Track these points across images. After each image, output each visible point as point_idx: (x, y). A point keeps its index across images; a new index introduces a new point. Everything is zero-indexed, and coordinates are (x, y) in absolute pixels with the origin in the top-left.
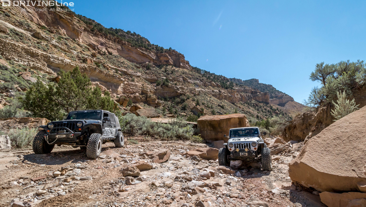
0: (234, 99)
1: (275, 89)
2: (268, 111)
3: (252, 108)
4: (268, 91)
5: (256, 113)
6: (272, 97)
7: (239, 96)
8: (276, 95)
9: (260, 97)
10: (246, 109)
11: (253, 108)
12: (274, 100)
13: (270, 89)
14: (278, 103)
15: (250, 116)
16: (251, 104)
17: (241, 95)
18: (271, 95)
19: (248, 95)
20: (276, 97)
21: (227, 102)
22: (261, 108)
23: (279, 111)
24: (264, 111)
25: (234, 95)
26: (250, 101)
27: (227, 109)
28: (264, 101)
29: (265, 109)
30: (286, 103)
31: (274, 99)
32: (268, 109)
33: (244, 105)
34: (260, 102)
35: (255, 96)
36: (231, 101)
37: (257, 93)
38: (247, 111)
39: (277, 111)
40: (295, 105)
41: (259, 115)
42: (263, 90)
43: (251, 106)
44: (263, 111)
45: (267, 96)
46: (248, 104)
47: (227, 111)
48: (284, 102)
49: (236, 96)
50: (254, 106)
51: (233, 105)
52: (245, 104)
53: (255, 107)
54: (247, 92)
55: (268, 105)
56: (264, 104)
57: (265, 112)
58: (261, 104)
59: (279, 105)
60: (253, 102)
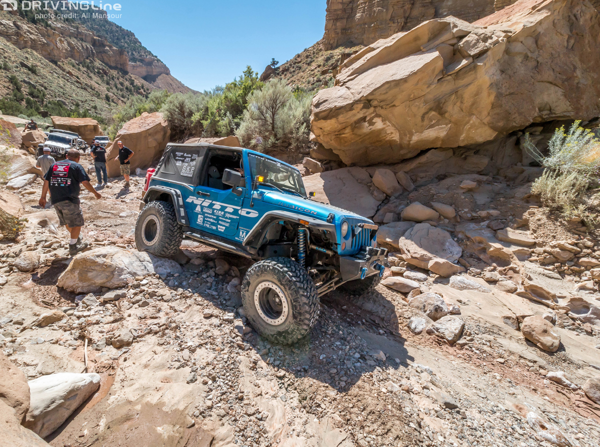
0: (56, 52)
1: (140, 43)
2: (127, 88)
3: (95, 78)
4: (126, 45)
5: (103, 88)
6: (134, 60)
7: (65, 45)
8: (141, 56)
9: (110, 57)
10: (84, 80)
11: (98, 79)
12: (137, 67)
13: (130, 41)
14: (144, 74)
15: (93, 95)
16: (93, 68)
17: (69, 44)
18: (132, 54)
19: (85, 47)
20: (142, 61)
21: (39, 56)
22: (113, 80)
23: (145, 91)
24: (119, 86)
25: (54, 41)
26: (91, 62)
27: (44, 75)
28: (119, 66)
29: (122, 84)
30: (157, 76)
31: (138, 63)
32: (127, 83)
33: (79, 69)
34: (111, 67)
35: (100, 52)
36: (49, 54)
37: (104, 46)
38: (86, 84)
39: (142, 90)
40: (171, 82)
41: (110, 94)
42: (118, 39)
43: (95, 74)
44: (116, 88)
45: (124, 57)
46: (88, 68)
47: (45, 81)
48: (155, 73)
49: (59, 45)
50: (99, 73)
51: (54, 66)
52: (81, 67)
53: (103, 76)
54: (82, 40)
55: (127, 76)
56: (118, 73)
57: (121, 90)
58: (114, 73)
59: (145, 78)
60: (98, 64)
